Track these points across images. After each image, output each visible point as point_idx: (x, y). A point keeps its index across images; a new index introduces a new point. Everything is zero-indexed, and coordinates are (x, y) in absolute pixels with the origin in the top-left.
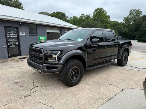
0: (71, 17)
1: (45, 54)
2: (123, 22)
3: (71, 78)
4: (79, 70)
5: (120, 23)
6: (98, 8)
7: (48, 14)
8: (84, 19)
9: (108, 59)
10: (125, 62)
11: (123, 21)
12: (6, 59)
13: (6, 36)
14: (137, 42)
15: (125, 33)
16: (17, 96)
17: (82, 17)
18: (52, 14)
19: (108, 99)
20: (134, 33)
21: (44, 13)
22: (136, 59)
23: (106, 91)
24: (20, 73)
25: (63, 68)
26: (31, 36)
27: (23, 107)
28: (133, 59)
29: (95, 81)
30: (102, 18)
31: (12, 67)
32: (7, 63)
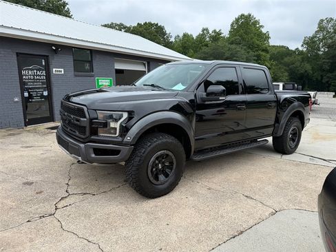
0: (178, 36)
1: (91, 120)
2: (301, 49)
3: (152, 179)
4: (174, 160)
5: (295, 52)
6: (242, 15)
7: (125, 27)
8: (208, 39)
9: (252, 134)
10: (293, 145)
11: (302, 46)
12: (18, 127)
13: (21, 76)
14: (334, 97)
15: (306, 74)
16: (23, 214)
17: (202, 35)
18: (134, 27)
19: (236, 234)
20: (328, 75)
21: (117, 25)
22: (324, 139)
23: (235, 213)
24: (43, 160)
25: (133, 153)
26: (78, 78)
27: (31, 240)
28: (315, 139)
29: (213, 186)
30: (252, 39)
31: (27, 147)
32: (19, 137)
